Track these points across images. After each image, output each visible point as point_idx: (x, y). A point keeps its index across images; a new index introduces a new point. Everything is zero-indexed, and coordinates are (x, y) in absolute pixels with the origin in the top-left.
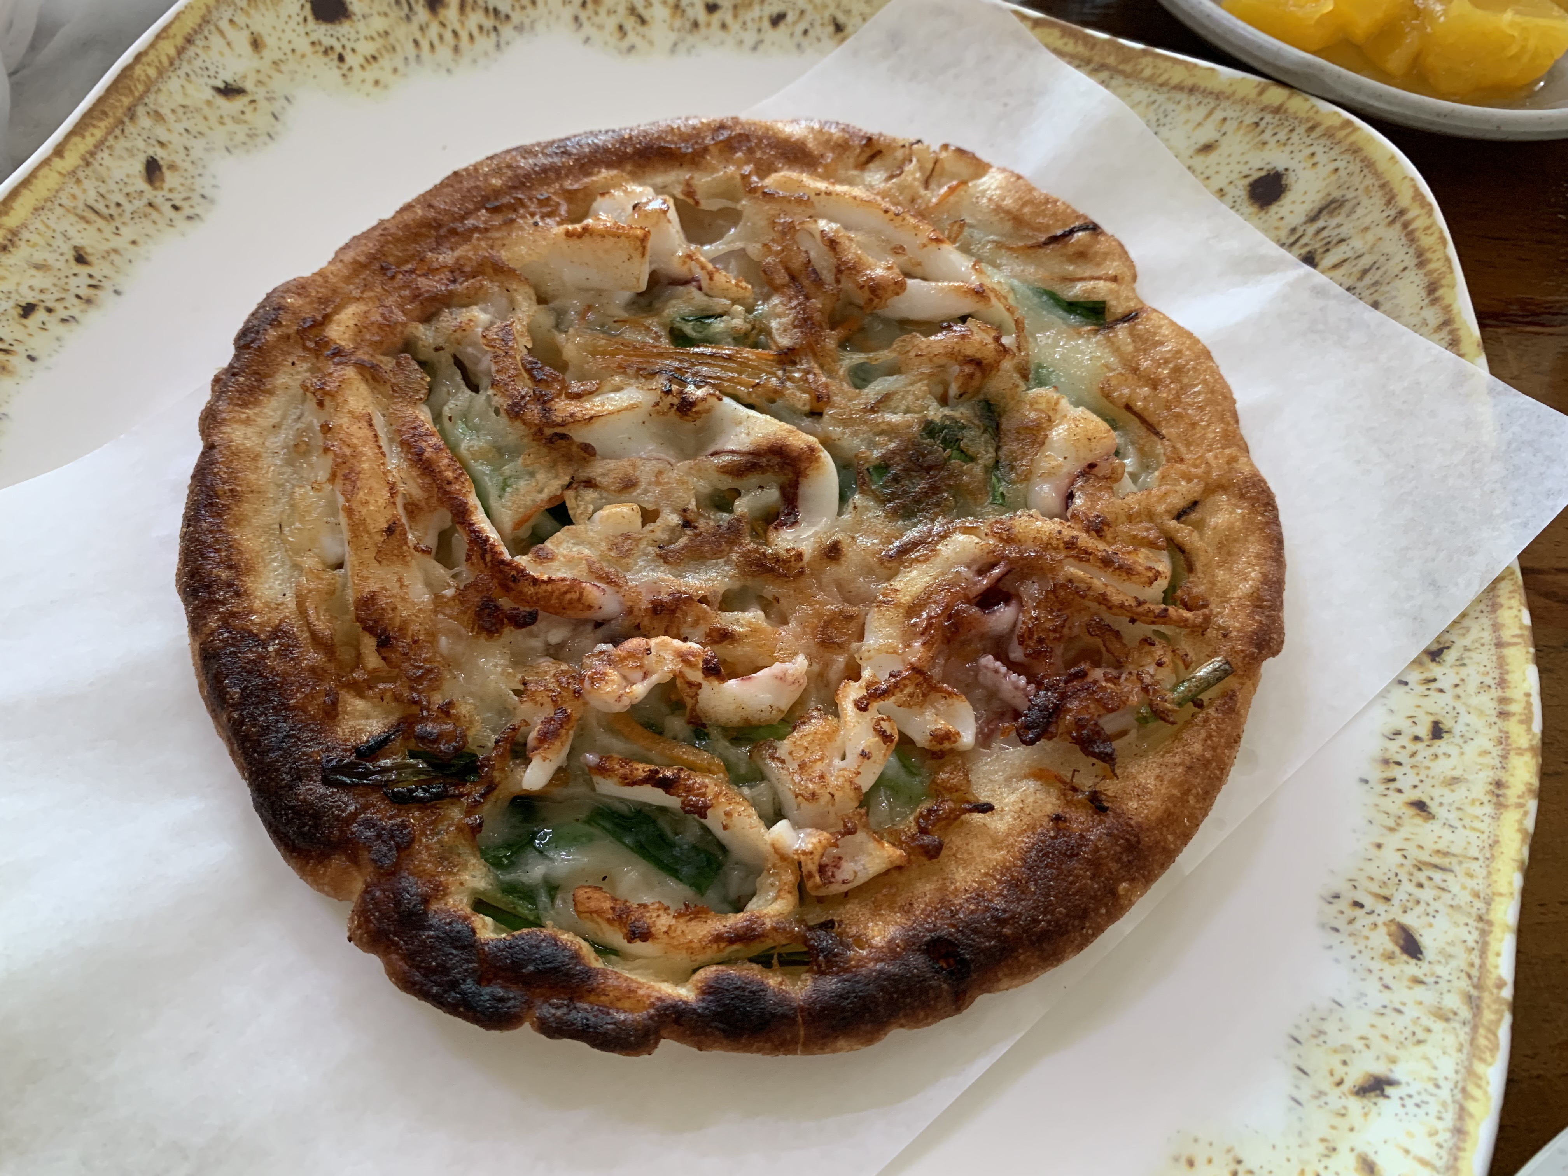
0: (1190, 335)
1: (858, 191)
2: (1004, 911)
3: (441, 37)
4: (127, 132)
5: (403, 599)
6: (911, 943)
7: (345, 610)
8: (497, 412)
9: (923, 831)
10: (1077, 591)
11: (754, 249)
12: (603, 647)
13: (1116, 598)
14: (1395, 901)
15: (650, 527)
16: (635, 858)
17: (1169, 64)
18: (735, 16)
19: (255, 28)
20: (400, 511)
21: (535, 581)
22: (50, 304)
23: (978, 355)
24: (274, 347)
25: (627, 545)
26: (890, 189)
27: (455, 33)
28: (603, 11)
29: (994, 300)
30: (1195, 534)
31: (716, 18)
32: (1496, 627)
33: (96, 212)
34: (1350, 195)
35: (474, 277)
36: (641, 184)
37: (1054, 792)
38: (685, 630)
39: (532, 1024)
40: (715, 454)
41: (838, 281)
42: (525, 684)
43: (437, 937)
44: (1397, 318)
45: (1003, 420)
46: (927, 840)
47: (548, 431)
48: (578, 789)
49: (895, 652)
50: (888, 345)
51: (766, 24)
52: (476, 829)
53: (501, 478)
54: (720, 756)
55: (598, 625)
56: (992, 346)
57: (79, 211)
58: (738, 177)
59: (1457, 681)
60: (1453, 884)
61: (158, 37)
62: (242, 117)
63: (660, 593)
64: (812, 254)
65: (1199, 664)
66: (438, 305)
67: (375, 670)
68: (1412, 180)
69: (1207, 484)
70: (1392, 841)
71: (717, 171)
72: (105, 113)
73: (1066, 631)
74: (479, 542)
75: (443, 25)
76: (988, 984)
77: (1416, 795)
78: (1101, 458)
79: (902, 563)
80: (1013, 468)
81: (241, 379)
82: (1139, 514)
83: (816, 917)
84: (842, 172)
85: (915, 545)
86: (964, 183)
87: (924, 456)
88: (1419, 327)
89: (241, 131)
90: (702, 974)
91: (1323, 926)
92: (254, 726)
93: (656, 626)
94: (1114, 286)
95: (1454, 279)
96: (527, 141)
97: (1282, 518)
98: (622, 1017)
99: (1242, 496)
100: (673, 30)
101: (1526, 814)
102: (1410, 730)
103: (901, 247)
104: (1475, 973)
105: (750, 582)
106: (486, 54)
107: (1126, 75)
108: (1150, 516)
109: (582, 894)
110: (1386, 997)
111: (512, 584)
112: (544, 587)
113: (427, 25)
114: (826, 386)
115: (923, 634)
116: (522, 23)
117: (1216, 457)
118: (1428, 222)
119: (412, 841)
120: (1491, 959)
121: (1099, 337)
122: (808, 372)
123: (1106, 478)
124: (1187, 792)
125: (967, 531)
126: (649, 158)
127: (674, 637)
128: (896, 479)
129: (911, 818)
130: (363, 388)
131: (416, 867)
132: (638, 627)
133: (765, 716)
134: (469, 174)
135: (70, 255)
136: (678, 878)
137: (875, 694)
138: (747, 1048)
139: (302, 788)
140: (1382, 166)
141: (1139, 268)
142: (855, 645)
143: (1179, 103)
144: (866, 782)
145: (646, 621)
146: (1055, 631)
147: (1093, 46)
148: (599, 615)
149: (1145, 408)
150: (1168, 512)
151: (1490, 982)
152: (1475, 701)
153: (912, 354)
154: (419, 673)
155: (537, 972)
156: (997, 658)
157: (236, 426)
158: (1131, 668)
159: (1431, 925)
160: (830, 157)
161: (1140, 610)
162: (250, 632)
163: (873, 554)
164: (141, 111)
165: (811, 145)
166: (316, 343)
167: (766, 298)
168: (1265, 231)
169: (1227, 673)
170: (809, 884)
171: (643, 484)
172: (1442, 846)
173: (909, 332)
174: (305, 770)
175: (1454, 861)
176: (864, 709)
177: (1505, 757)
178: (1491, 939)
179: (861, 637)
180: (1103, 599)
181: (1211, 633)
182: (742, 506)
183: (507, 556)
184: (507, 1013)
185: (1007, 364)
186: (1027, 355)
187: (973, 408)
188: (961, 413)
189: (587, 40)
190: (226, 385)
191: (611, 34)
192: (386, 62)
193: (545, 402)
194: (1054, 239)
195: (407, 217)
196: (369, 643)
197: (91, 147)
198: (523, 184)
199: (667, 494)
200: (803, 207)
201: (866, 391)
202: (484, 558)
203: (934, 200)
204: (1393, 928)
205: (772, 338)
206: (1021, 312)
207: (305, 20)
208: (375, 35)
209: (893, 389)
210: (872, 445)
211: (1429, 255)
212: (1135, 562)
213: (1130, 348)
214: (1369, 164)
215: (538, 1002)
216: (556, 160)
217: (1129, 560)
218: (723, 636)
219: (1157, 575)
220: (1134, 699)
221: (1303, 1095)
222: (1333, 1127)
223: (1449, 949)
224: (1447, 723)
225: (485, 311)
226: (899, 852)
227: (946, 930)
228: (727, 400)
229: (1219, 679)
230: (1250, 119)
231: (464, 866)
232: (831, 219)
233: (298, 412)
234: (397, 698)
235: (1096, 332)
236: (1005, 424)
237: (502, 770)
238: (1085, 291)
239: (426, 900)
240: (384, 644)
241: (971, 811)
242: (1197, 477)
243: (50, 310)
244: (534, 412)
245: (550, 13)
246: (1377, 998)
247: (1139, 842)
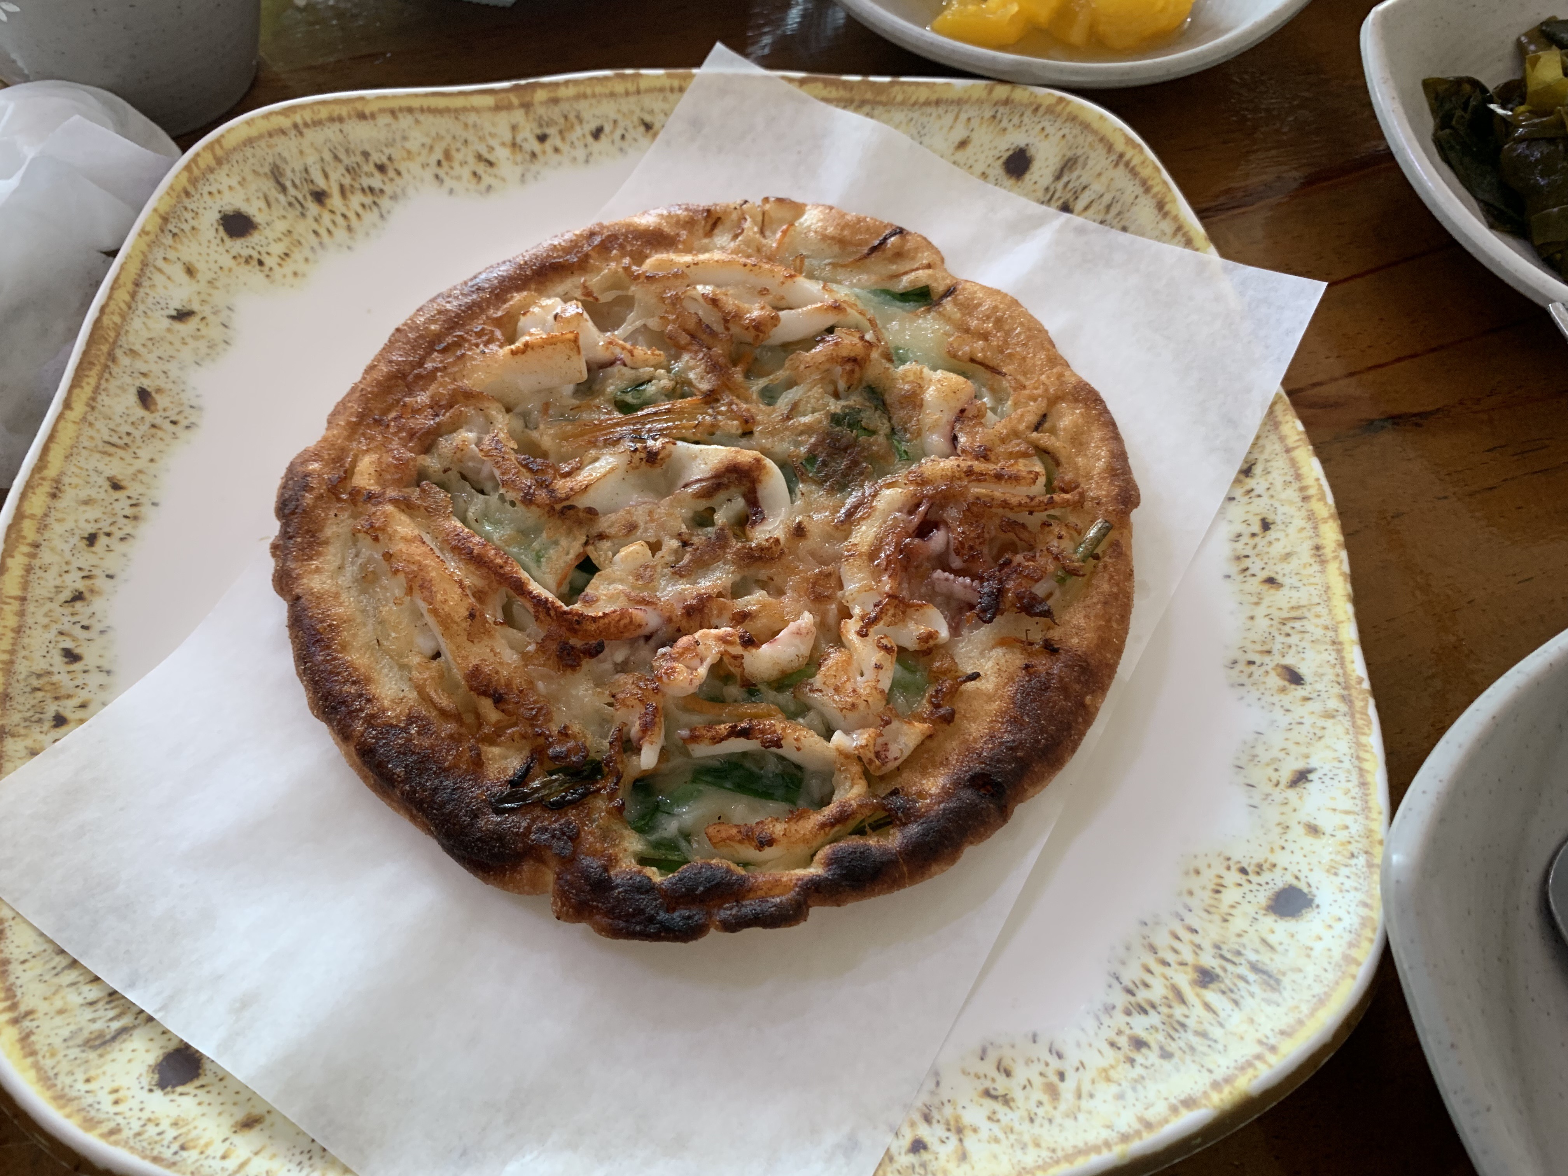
0: (998, 292)
1: (717, 255)
2: (1014, 741)
3: (334, 222)
4: (114, 373)
5: (501, 663)
6: (957, 783)
7: (458, 686)
8: (513, 504)
9: (937, 706)
10: (985, 504)
11: (653, 323)
12: (662, 650)
13: (1014, 501)
14: (1275, 651)
15: (659, 554)
16: (739, 796)
17: (913, 88)
18: (563, 139)
19: (186, 258)
20: (472, 600)
21: (594, 619)
22: (107, 530)
23: (853, 354)
24: (315, 507)
25: (648, 573)
26: (739, 246)
27: (344, 216)
28: (456, 165)
29: (849, 310)
30: (1053, 438)
31: (548, 145)
32: (1282, 439)
33: (113, 445)
34: (1080, 152)
35: (451, 407)
36: (549, 297)
37: (1017, 651)
38: (715, 621)
39: (716, 929)
40: (686, 486)
41: (727, 329)
42: (613, 696)
43: (626, 891)
44: (1143, 235)
45: (886, 396)
46: (942, 711)
47: (558, 507)
48: (677, 761)
49: (872, 589)
50: (781, 366)
51: (590, 139)
52: (620, 809)
53: (534, 553)
54: (773, 703)
55: (648, 638)
56: (860, 344)
57: (100, 448)
58: (620, 270)
59: (1268, 486)
60: (1309, 626)
61: (113, 289)
62: (199, 333)
63: (686, 600)
64: (700, 313)
65: (1087, 529)
66: (432, 437)
67: (499, 722)
68: (1121, 130)
69: (1048, 399)
70: (1261, 611)
71: (601, 270)
72: (93, 364)
73: (986, 535)
74: (540, 604)
75: (332, 212)
76: (1019, 795)
77: (1265, 574)
78: (967, 403)
79: (852, 524)
80: (906, 430)
81: (299, 540)
82: (1008, 435)
83: (883, 790)
84: (696, 244)
85: (856, 507)
86: (792, 224)
87: (839, 441)
88: (1161, 237)
89: (202, 345)
90: (820, 855)
91: (1232, 686)
92: (425, 791)
93: (692, 624)
94: (930, 271)
95: (1174, 196)
96: (444, 289)
97: (1110, 407)
98: (778, 900)
99: (1076, 400)
100: (517, 164)
101: (1341, 562)
102: (1246, 531)
103: (765, 289)
104: (1341, 680)
105: (747, 572)
106: (374, 225)
107: (884, 104)
108: (1015, 434)
109: (712, 831)
110: (1289, 718)
111: (577, 627)
112: (602, 621)
113: (320, 215)
114: (748, 410)
115: (886, 570)
116: (395, 193)
117: (1048, 377)
118: (1142, 158)
119: (578, 833)
120: (1349, 667)
121: (932, 314)
122: (730, 404)
123: (975, 417)
124: (1109, 621)
125: (889, 486)
126: (546, 275)
127: (710, 628)
128: (825, 464)
129: (924, 701)
130: (404, 518)
131: (588, 849)
132: (679, 630)
133: (796, 664)
134: (410, 328)
135: (107, 485)
136: (772, 799)
137: (868, 623)
138: (872, 893)
139: (481, 823)
140: (1095, 125)
141: (944, 253)
142: (839, 594)
143: (931, 115)
144: (886, 685)
145: (684, 623)
146: (978, 538)
147: (851, 89)
148: (646, 631)
149: (985, 357)
150: (1027, 428)
151: (1353, 683)
152: (1284, 496)
153: (802, 367)
154: (534, 712)
155: (707, 891)
156: (944, 571)
157: (310, 576)
158: (1040, 546)
159: (1303, 659)
160: (684, 234)
161: (1033, 503)
162: (392, 726)
163: (829, 523)
164: (119, 353)
165: (667, 229)
166: (350, 494)
167: (677, 358)
168: (1026, 195)
169: (1109, 529)
170: (872, 769)
171: (642, 525)
172: (1293, 603)
173: (793, 352)
174: (478, 809)
175: (1305, 610)
176: (866, 635)
177: (1315, 528)
178: (1345, 654)
179: (841, 587)
180: (1005, 504)
181: (1088, 505)
182: (720, 518)
183: (566, 608)
184: (696, 925)
185: (875, 355)
186: (886, 343)
187: (861, 394)
188: (854, 401)
189: (451, 191)
190: (287, 548)
191: (469, 182)
192: (297, 255)
193: (547, 486)
194: (874, 249)
195: (377, 375)
196: (486, 706)
197: (90, 394)
198: (457, 323)
199: (662, 527)
200: (680, 280)
201: (778, 405)
202: (549, 615)
203: (774, 245)
204: (1279, 670)
205: (694, 386)
206: (871, 313)
207: (222, 240)
208: (281, 236)
209: (797, 398)
210: (797, 444)
211: (1150, 183)
212: (1019, 471)
213: (958, 315)
214: (1086, 127)
215: (715, 911)
216: (475, 296)
217: (1014, 471)
218: (742, 617)
219: (1037, 474)
220: (1051, 567)
221: (1257, 800)
222: (1282, 814)
223: (1320, 671)
224: (1271, 518)
225: (471, 431)
226: (926, 725)
227: (978, 768)
228: (679, 443)
229: (1104, 535)
230: (988, 114)
231: (622, 837)
232: (705, 283)
233: (353, 551)
234: (524, 737)
235: (929, 311)
236: (889, 399)
237: (622, 762)
238: (911, 282)
239: (606, 869)
240: (499, 700)
241: (965, 681)
242: (1039, 396)
243: (108, 535)
244: (542, 495)
245: (414, 178)
246: (1284, 720)
247: (1088, 664)
